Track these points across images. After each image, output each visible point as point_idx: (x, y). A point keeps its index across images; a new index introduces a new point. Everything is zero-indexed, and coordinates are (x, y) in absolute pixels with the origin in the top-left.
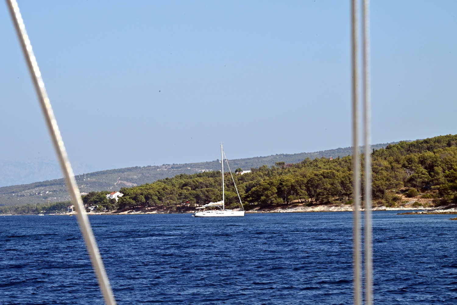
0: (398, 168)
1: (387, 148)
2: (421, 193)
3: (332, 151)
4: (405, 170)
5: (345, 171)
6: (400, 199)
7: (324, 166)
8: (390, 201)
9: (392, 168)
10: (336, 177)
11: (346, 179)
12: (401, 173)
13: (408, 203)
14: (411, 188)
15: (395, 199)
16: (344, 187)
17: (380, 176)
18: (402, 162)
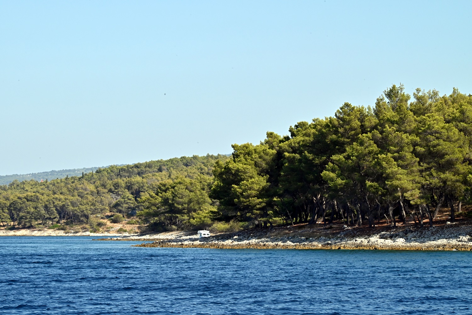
0: (104, 193)
1: (97, 172)
2: (127, 219)
3: (45, 174)
4: (111, 195)
5: (50, 195)
6: (105, 225)
7: (31, 188)
8: (95, 226)
9: (98, 192)
10: (40, 200)
11: (50, 203)
12: (107, 198)
13: (113, 229)
14: (117, 214)
15: (100, 225)
16: (48, 211)
17: (85, 201)
18: (108, 186)
